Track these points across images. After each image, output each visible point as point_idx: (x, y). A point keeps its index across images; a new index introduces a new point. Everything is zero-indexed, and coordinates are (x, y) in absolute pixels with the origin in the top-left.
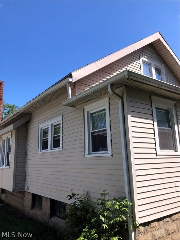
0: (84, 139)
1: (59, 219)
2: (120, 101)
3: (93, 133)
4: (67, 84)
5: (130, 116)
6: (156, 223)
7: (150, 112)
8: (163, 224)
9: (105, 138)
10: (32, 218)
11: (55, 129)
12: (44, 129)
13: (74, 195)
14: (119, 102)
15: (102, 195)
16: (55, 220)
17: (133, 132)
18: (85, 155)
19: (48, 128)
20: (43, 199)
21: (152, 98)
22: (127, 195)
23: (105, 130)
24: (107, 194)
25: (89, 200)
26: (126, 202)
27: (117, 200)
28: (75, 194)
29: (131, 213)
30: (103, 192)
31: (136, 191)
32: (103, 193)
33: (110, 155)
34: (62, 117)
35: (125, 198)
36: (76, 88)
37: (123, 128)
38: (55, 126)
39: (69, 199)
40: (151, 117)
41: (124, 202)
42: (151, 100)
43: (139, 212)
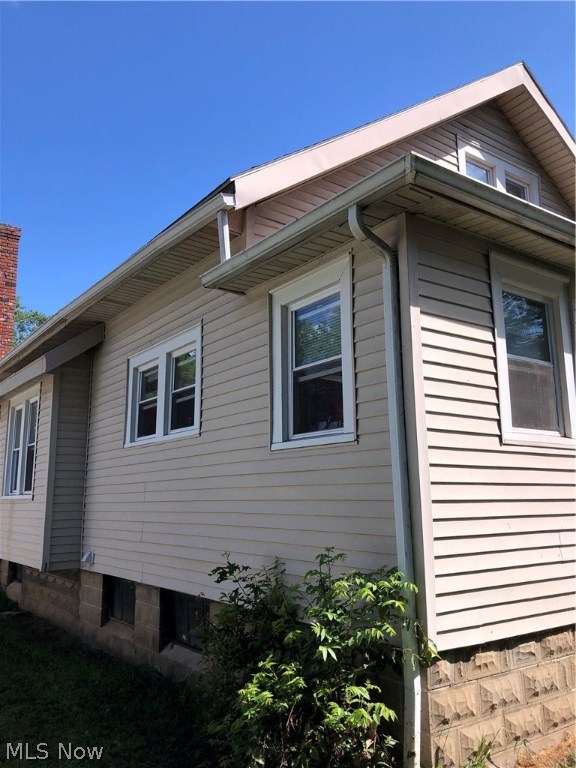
0: (269, 380)
1: (186, 652)
2: (388, 261)
3: (297, 375)
4: (219, 216)
5: (418, 310)
6: (492, 653)
7: (484, 304)
8: (515, 660)
9: (336, 388)
10: (102, 651)
11: (177, 369)
12: (144, 373)
13: (233, 568)
14: (384, 266)
15: (322, 563)
16: (176, 653)
17: (425, 362)
18: (271, 443)
19: (157, 367)
20: (138, 591)
21: (491, 261)
22: (402, 560)
23: (338, 363)
24: (336, 558)
25: (280, 585)
26: (397, 582)
27: (368, 578)
28: (238, 567)
29: (413, 617)
30: (327, 553)
31: (430, 549)
32: (324, 556)
33: (352, 437)
34: (200, 328)
35: (394, 570)
36: (249, 232)
37: (396, 348)
38: (178, 360)
39: (218, 582)
40: (485, 319)
41: (390, 582)
42: (489, 265)
43: (438, 615)
